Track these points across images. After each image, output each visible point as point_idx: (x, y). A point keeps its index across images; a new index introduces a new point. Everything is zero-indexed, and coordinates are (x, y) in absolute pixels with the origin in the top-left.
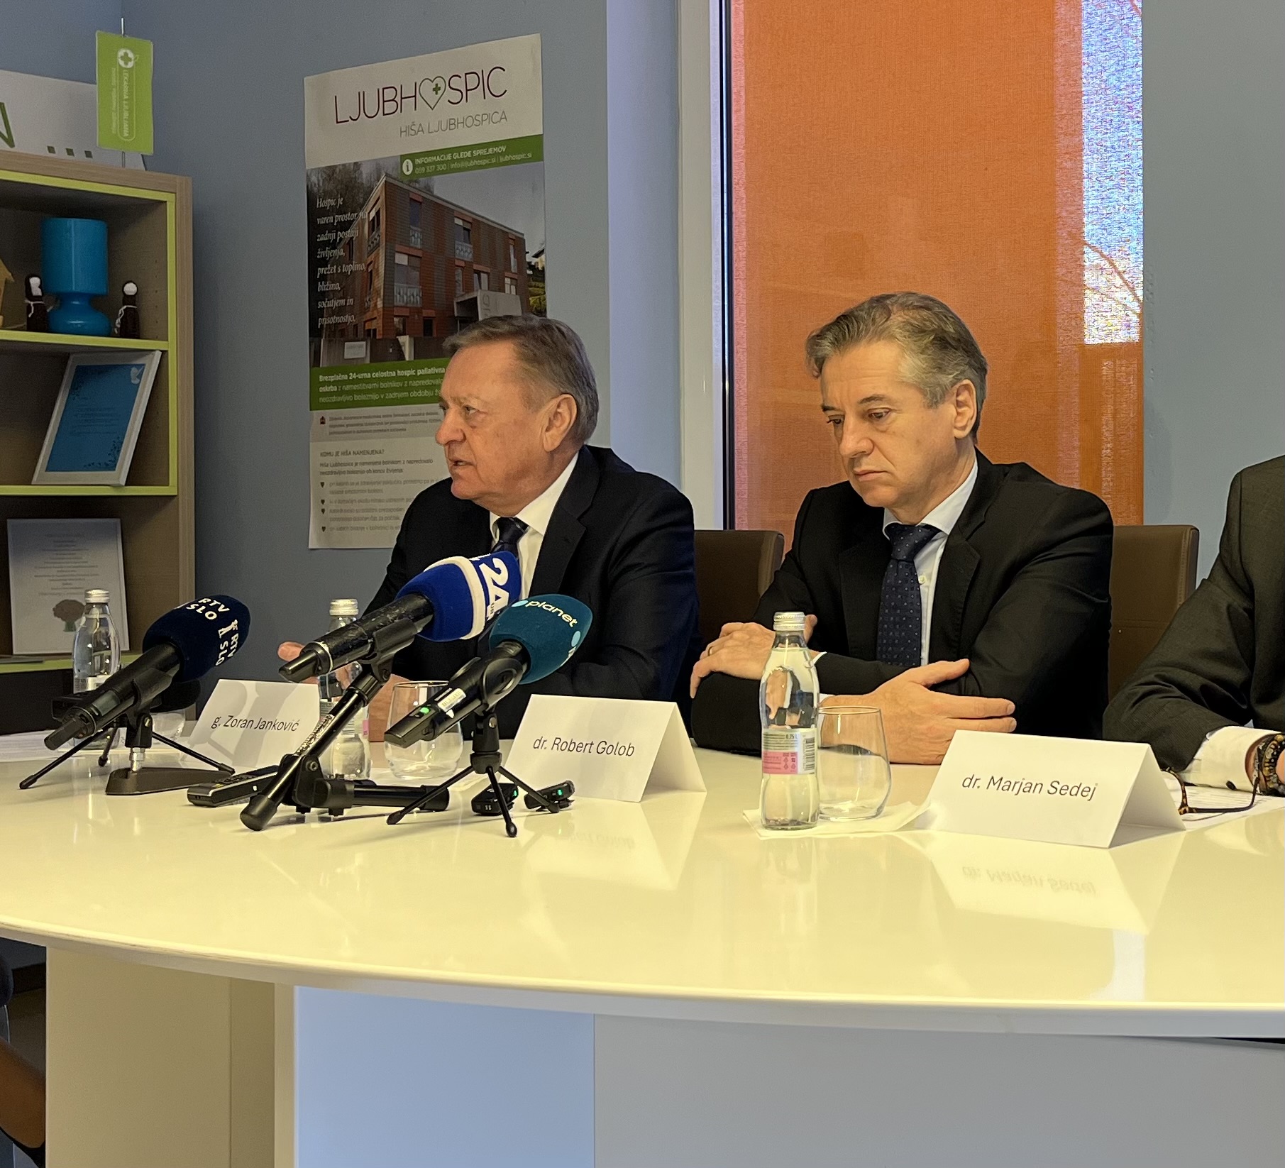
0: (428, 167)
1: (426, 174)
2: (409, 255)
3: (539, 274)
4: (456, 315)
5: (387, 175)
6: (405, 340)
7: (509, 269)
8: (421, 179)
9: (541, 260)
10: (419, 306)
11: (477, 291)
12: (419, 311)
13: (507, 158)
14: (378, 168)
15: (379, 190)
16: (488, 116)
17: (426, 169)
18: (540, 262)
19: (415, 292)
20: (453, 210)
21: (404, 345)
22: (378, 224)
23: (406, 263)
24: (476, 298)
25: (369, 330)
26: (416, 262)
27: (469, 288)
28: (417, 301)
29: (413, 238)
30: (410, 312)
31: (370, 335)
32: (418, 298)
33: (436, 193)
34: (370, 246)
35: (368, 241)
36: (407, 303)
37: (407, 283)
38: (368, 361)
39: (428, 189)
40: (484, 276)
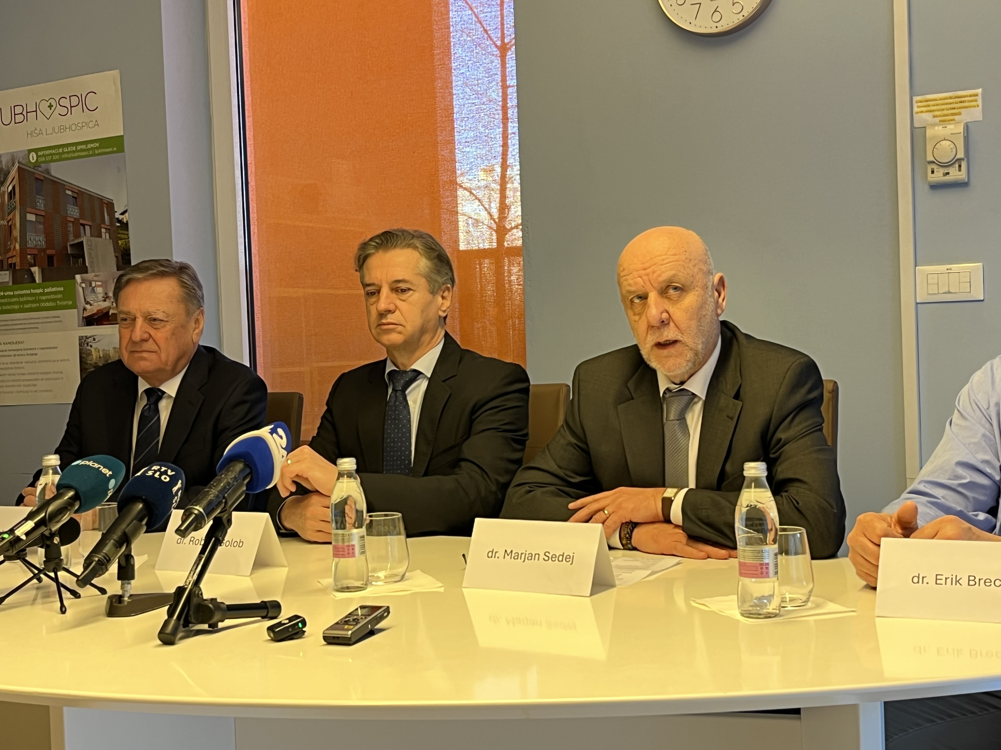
0: (47, 157)
1: (45, 162)
2: (36, 214)
3: (125, 226)
4: (69, 253)
5: (19, 162)
6: (35, 270)
7: (104, 223)
8: (42, 165)
9: (126, 217)
10: (44, 247)
11: (83, 237)
12: (44, 250)
13: (100, 151)
14: (13, 158)
15: (14, 172)
16: (86, 124)
17: (45, 159)
18: (125, 218)
19: (42, 238)
20: (64, 185)
21: (35, 273)
22: (14, 194)
23: (34, 220)
24: (82, 242)
25: (11, 264)
26: (41, 219)
27: (77, 235)
28: (43, 245)
29: (38, 204)
30: (38, 251)
31: (12, 267)
32: (43, 242)
33: (53, 173)
34: (9, 209)
35: (8, 205)
36: (36, 246)
37: (35, 233)
38: (11, 284)
39: (48, 172)
40: (87, 228)
